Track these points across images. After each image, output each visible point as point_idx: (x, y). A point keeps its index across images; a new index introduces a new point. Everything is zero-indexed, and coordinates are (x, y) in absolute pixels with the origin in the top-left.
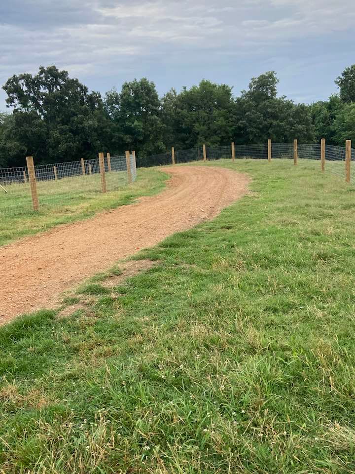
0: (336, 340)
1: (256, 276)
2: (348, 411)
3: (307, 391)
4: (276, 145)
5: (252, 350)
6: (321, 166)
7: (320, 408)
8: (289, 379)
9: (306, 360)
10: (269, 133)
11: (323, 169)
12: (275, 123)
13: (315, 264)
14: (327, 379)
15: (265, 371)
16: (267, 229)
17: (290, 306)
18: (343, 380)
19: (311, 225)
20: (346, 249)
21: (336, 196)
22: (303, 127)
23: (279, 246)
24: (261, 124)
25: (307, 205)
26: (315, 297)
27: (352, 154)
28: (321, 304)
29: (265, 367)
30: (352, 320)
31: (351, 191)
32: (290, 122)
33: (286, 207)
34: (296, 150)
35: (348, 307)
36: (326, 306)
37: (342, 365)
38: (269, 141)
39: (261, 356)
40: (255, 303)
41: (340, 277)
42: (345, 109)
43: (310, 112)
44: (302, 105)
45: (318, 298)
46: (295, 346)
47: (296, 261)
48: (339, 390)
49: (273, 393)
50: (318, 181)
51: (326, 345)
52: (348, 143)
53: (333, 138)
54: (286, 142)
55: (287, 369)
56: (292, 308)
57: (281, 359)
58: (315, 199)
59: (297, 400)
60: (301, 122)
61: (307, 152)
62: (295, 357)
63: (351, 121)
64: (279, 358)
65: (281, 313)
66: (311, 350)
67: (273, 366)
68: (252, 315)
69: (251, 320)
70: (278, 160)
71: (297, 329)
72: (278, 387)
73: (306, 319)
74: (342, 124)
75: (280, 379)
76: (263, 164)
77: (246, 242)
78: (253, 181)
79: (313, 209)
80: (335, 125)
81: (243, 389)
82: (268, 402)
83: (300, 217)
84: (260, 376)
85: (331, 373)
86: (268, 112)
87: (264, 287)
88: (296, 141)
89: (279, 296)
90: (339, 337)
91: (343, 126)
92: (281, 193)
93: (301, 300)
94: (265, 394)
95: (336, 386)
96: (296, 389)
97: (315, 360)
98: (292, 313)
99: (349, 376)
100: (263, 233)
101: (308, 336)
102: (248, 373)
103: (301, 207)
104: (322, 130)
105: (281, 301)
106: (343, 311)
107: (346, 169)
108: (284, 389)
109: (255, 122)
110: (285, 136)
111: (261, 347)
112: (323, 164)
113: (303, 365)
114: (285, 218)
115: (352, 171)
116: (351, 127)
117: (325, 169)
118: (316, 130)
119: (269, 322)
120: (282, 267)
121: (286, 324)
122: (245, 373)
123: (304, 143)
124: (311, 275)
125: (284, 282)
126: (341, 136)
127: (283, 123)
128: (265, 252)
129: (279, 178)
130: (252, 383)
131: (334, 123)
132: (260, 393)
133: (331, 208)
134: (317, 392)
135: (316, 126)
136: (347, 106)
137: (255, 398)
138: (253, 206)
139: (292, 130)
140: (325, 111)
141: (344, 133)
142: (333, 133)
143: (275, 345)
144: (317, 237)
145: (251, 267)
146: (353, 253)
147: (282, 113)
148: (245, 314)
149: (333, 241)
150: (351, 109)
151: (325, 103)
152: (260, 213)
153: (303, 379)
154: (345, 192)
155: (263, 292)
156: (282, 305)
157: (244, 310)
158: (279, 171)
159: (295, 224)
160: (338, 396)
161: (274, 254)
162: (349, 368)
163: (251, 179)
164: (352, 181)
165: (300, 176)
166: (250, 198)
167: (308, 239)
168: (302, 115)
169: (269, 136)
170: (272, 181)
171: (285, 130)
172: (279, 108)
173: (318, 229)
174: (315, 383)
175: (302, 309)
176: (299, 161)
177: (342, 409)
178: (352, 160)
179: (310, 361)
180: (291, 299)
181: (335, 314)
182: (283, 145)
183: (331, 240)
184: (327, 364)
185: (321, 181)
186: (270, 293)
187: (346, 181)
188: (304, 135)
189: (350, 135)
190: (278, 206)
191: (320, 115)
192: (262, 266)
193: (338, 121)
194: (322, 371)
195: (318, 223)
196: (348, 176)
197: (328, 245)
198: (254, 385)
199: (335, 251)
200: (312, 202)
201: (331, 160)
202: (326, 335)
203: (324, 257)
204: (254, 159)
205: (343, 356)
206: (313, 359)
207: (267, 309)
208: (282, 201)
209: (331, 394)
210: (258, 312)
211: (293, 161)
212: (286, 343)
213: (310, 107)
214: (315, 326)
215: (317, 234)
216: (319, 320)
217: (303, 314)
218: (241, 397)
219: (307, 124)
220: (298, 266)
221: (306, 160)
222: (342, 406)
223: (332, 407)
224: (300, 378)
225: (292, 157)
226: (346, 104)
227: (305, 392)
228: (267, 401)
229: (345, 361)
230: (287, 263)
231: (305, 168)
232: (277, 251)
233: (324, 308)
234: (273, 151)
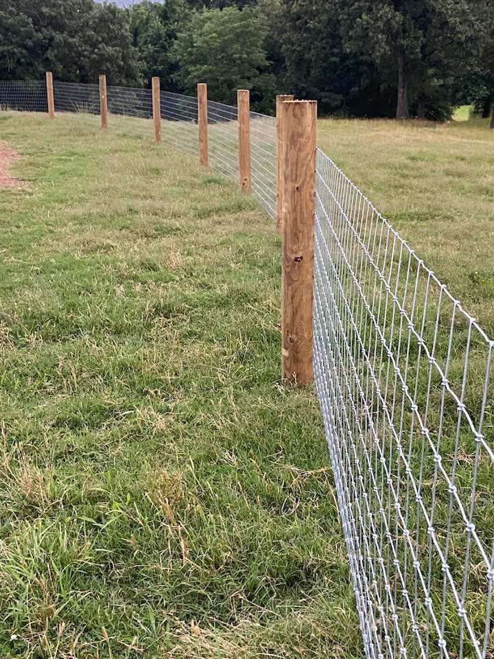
0: (191, 469)
1: (33, 358)
2: (213, 598)
3: (140, 573)
4: (63, 85)
5: (29, 510)
6: (154, 131)
7: (165, 602)
8: (105, 557)
9: (136, 515)
10: (47, 58)
11: (158, 138)
12: (58, 37)
13: (149, 326)
14: (176, 545)
15: (56, 548)
16: (53, 260)
17: (107, 413)
18: (204, 542)
19: (138, 250)
20: (206, 294)
21: (185, 192)
22: (116, 51)
23: (80, 294)
24: (30, 38)
25: (131, 210)
26: (152, 392)
27: (209, 109)
28: (162, 402)
29: (58, 540)
30: (219, 427)
31: (210, 181)
32: (90, 38)
33: (90, 214)
34: (103, 96)
35: (211, 404)
36: (171, 406)
37: (202, 514)
38: (49, 76)
39: (48, 520)
40: (34, 413)
41: (195, 349)
42: (193, 21)
43: (128, 22)
44: (110, 5)
45: (156, 392)
46: (116, 489)
47: (113, 323)
48: (199, 562)
49: (73, 588)
50: (148, 160)
51: (173, 481)
52: (202, 88)
53: (174, 76)
54: (83, 80)
55: (100, 537)
56: (108, 417)
57: (89, 520)
58: (145, 197)
59: (121, 595)
60: (111, 39)
61: (127, 102)
62: (115, 512)
63: (205, 45)
64: (84, 518)
65: (86, 429)
66: (146, 494)
67: (73, 536)
68: (29, 438)
69: (26, 449)
70: (69, 115)
71: (118, 455)
72: (81, 577)
73: (136, 435)
74: (189, 49)
75: (87, 559)
76: (39, 123)
77: (11, 289)
78: (18, 158)
79: (142, 218)
80: (176, 52)
81: (12, 592)
82: (65, 608)
83: (117, 233)
84: (47, 560)
85: (183, 533)
86: (42, 14)
87: (52, 380)
88: (103, 78)
89: (83, 395)
90: (197, 462)
91: (190, 54)
92: (79, 185)
93: (125, 398)
94: (58, 595)
95: (192, 555)
96: (118, 574)
97: (154, 511)
98: (109, 426)
99: (215, 532)
100: (45, 269)
101: (139, 467)
102: (22, 559)
103: (119, 215)
104: (153, 59)
105: (86, 405)
106: (203, 411)
107: (201, 140)
108: (95, 578)
109: (17, 33)
110: (81, 68)
111: (49, 502)
112: (158, 128)
113: (131, 526)
114: (88, 236)
115: (211, 144)
116: (205, 56)
117: (163, 139)
118: (140, 59)
119: (65, 448)
120: (87, 337)
121: (96, 448)
122: (16, 559)
123: (120, 84)
124: (142, 349)
125: (92, 365)
126: (188, 73)
127: (75, 40)
128: (50, 307)
129: (74, 154)
130: (31, 576)
131: (175, 47)
132: (48, 594)
133: (175, 215)
134: (157, 571)
135: (141, 51)
136: (196, 16)
137: (38, 606)
138: (20, 213)
139: (94, 56)
140: (157, 23)
141: (193, 68)
142: (174, 67)
143: (76, 492)
144: (152, 273)
145: (22, 340)
146: (216, 302)
147: (73, 18)
148: (14, 438)
149: (181, 279)
150: (204, 22)
151: (155, 6)
152: (36, 227)
153: (132, 551)
154: (200, 185)
155: (50, 389)
156: (88, 412)
157: (10, 430)
158: (71, 140)
159: (108, 247)
160: (196, 573)
161: (68, 312)
162: (215, 518)
163: (13, 153)
164: (212, 162)
165: (116, 151)
166: (14, 194)
167: (135, 278)
168: (111, 27)
169: (48, 64)
170: (60, 160)
171: (80, 55)
172: (65, 8)
173: (153, 257)
174: (155, 557)
175: (128, 416)
176: (112, 119)
177: (204, 597)
178: (210, 122)
179: (144, 515)
180: (107, 398)
181: (189, 419)
182: (79, 87)
183: (178, 278)
184: (177, 518)
185: (155, 162)
186: (64, 390)
187: (201, 161)
188: (119, 66)
189: (204, 73)
190: (73, 212)
191: (146, 30)
192: (45, 338)
193: (182, 44)
194: (167, 531)
195: (153, 245)
196: (204, 151)
197: (173, 288)
198: (36, 579)
199: (186, 299)
200: (139, 204)
201: (172, 120)
202: (173, 461)
203: (165, 311)
204: (19, 110)
205: (205, 499)
206: (149, 510)
207: (59, 423)
208: (81, 200)
209: (184, 571)
210: (40, 432)
211: (99, 117)
212: (98, 487)
213: (127, 10)
214: (153, 447)
215: (153, 268)
216: (161, 434)
217: (129, 425)
218: (9, 608)
219: (125, 46)
220: (118, 332)
221: (124, 117)
222: (203, 591)
223: (184, 597)
224: (126, 551)
225: (97, 111)
226: (194, 10)
227: (135, 576)
228: (62, 607)
229: (208, 506)
230: (98, 328)
231: (124, 135)
232: (74, 305)
233: (168, 410)
234: (57, 98)
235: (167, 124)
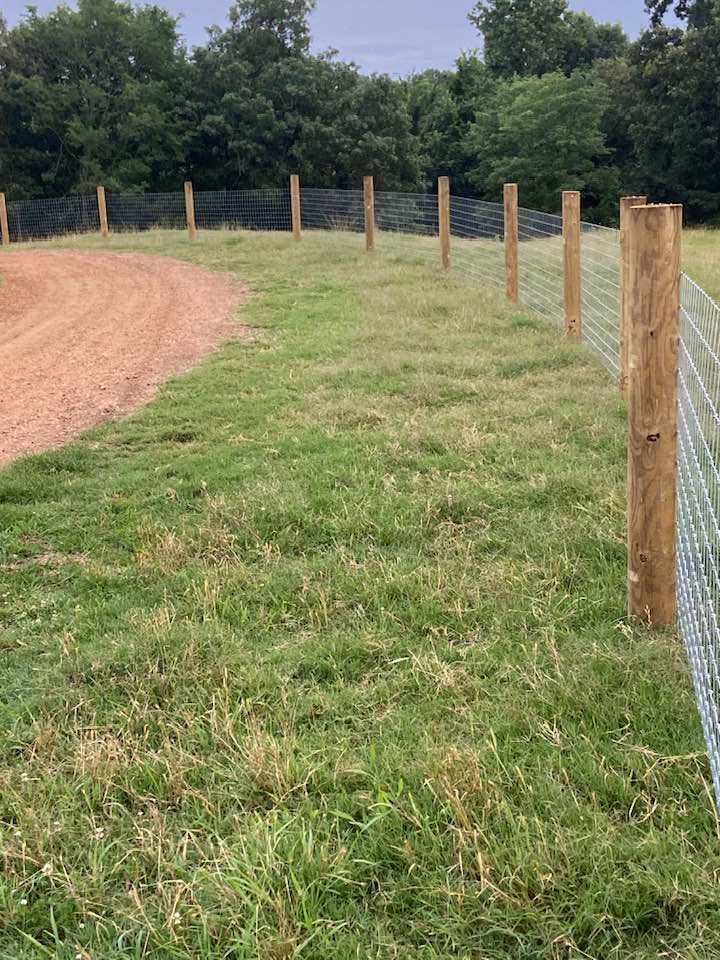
0: (493, 746)
1: (267, 578)
2: (526, 943)
3: (417, 898)
4: (314, 192)
5: (261, 797)
6: (440, 254)
7: (454, 945)
8: (367, 872)
9: (412, 812)
10: (292, 156)
11: (446, 263)
12: (308, 126)
13: (431, 535)
14: (470, 860)
15: (298, 854)
16: (296, 440)
17: (370, 660)
18: (511, 858)
19: (417, 424)
20: (513, 488)
21: (484, 341)
22: (388, 142)
23: (333, 487)
24: (270, 129)
25: (406, 367)
26: (435, 630)
27: (520, 221)
28: (450, 646)
29: (300, 843)
30: (533, 686)
31: (520, 324)
32: (352, 125)
33: (348, 373)
34: (369, 206)
35: (521, 650)
36: (462, 652)
37: (509, 815)
38: (294, 180)
39: (286, 814)
40: (267, 658)
41: (498, 570)
42: (499, 94)
43: (405, 100)
44: (381, 78)
45: (441, 631)
46: (383, 772)
47: (380, 530)
48: (504, 887)
49: (321, 916)
50: (432, 295)
51: (467, 764)
52: (511, 191)
53: (471, 175)
54: (342, 183)
55: (360, 841)
56: (371, 666)
57: (345, 816)
58: (427, 349)
59: (390, 929)
60: (380, 126)
61: (402, 214)
62: (382, 806)
63: (516, 129)
64: (338, 813)
65: (340, 683)
66: (427, 781)
67: (322, 838)
68: (260, 694)
69: (256, 709)
70: (321, 234)
71: (386, 722)
72: (332, 899)
73: (412, 694)
74: (493, 135)
75: (341, 875)
76: (280, 248)
77: (238, 479)
78: (250, 296)
79: (422, 379)
80: (474, 139)
81: (235, 917)
82: (310, 944)
83: (386, 400)
84: (285, 872)
85: (481, 842)
86: (286, 94)
87: (293, 610)
88: (369, 182)
89: (336, 633)
90: (501, 737)
91: (494, 142)
92: (334, 333)
93: (395, 639)
94: (299, 924)
95: (495, 876)
96: (386, 898)
97: (438, 808)
98: (373, 679)
99: (528, 844)
100: (286, 452)
101: (416, 741)
102: (250, 868)
103: (389, 374)
104: (440, 151)
105: (341, 648)
106: (510, 662)
107: (508, 265)
108: (352, 902)
109: (251, 122)
110: (339, 167)
111: (287, 786)
112: (446, 249)
113: (405, 827)
114: (346, 403)
115: (522, 270)
116: (516, 144)
117: (453, 264)
118: (422, 152)
119: (310, 709)
120: (342, 549)
121: (355, 712)
122: (241, 868)
123: (393, 188)
124: (421, 568)
125: (349, 590)
126: (490, 169)
127: (331, 129)
128: (291, 506)
129: (326, 289)
130: (263, 894)
131: (472, 133)
132: (285, 923)
133: (471, 374)
134: (443, 897)
135: (423, 140)
136: (503, 86)
137: (271, 938)
138: (252, 372)
139: (357, 150)
140: (446, 99)
141: (498, 162)
142: (470, 161)
143: (326, 775)
144: (436, 458)
145: (252, 553)
146: (530, 499)
147: (329, 98)
148: (240, 692)
149: (478, 467)
150: (515, 94)
151: (445, 76)
152: (274, 393)
153: (406, 865)
154: (506, 329)
155: (291, 624)
156: (343, 657)
157: (235, 681)
158: (323, 270)
159: (374, 420)
160: (500, 904)
161: (317, 513)
162: (527, 821)
163: (244, 289)
164: (524, 297)
165: (386, 283)
166: (245, 348)
167: (412, 465)
168: (382, 107)
169: (293, 164)
170: (309, 297)
171: (337, 148)
172: (318, 85)
173: (437, 434)
174: (439, 876)
175: (400, 666)
176: (381, 238)
177: (511, 940)
178: (521, 238)
179: (423, 813)
180: (370, 639)
181: (488, 673)
182: (334, 194)
183: (473, 465)
184: (470, 817)
185: (443, 298)
186: (310, 626)
187: (509, 295)
188: (392, 163)
189: (514, 168)
190: (323, 370)
191: (432, 109)
192: (285, 549)
193: (483, 129)
194: (458, 838)
195: (439, 417)
196: (512, 283)
197: (466, 479)
198: (269, 899)
199: (486, 496)
200: (418, 358)
201: (466, 236)
202: (465, 734)
203: (455, 513)
204: (252, 229)
205: (513, 792)
206: (431, 805)
207: (302, 673)
208: (336, 354)
209: (482, 899)
210: (276, 685)
211: (363, 236)
212: (357, 769)
213: (405, 84)
214: (436, 712)
215: (436, 450)
216: (447, 693)
217: (400, 680)
218: (232, 939)
219: (400, 135)
220: (386, 542)
221: (398, 235)
222: (510, 931)
223: (483, 938)
224: (397, 865)
225: (360, 228)
226: (500, 79)
227: (411, 903)
228: (306, 942)
229: (517, 803)
230: (356, 536)
231: (398, 261)
232: (325, 503)
233: (458, 657)
234: (305, 210)
235: (457, 243)
